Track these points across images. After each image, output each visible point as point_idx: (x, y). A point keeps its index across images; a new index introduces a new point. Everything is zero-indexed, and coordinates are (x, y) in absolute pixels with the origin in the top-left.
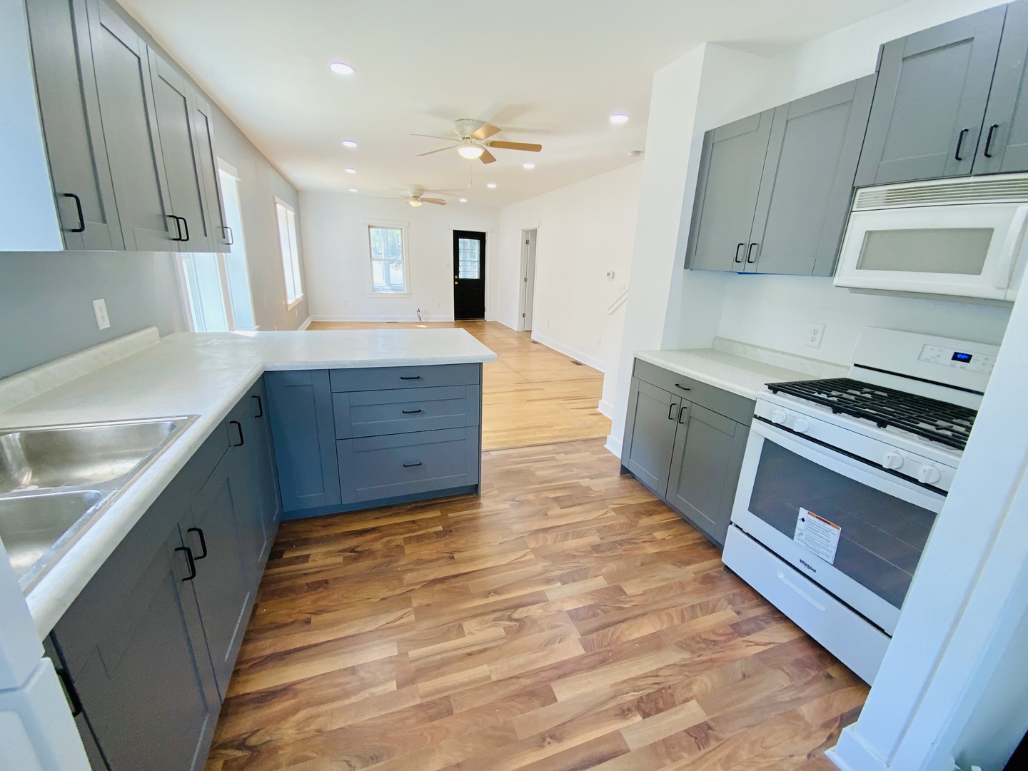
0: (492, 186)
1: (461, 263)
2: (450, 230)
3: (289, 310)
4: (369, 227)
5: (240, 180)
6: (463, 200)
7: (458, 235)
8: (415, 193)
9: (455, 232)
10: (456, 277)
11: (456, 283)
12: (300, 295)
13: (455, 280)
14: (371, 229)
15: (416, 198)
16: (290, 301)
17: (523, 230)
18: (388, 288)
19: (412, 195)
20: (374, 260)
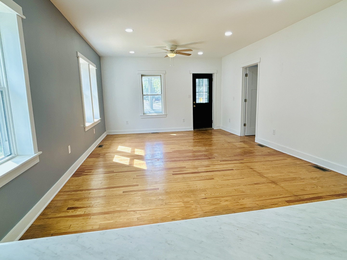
0: (228, 34)
1: (197, 94)
2: (190, 74)
3: (86, 130)
4: (142, 76)
5: (24, 17)
6: (200, 53)
7: (196, 76)
8: (172, 48)
9: (194, 75)
10: (194, 102)
11: (195, 106)
12: (97, 119)
13: (194, 104)
14: (143, 77)
15: (172, 51)
16: (87, 124)
17: (243, 68)
18: (153, 112)
19: (169, 50)
20: (145, 95)
